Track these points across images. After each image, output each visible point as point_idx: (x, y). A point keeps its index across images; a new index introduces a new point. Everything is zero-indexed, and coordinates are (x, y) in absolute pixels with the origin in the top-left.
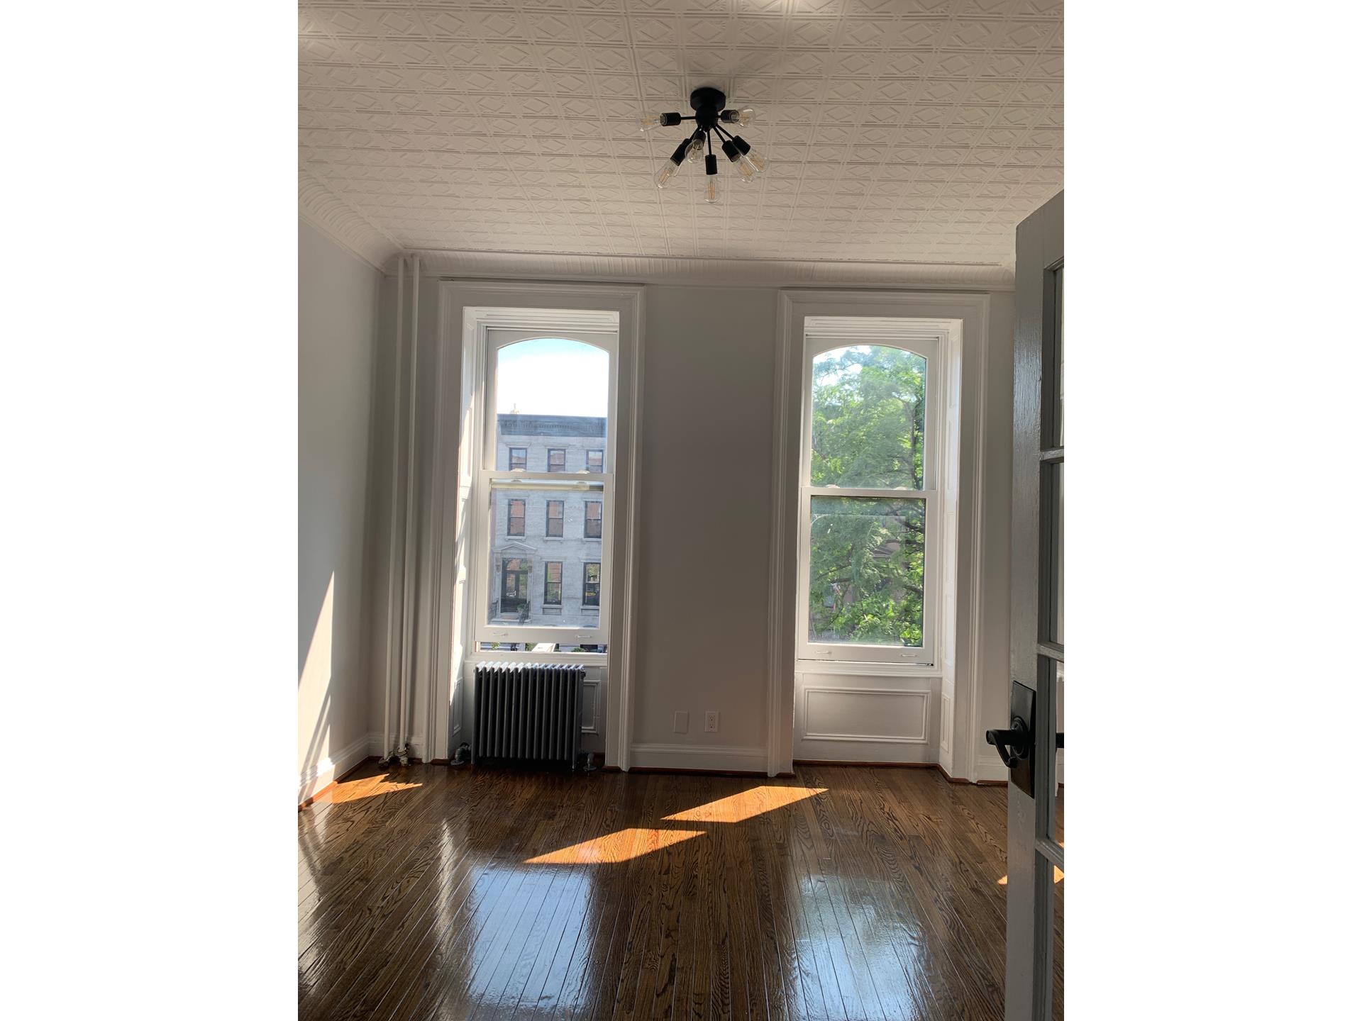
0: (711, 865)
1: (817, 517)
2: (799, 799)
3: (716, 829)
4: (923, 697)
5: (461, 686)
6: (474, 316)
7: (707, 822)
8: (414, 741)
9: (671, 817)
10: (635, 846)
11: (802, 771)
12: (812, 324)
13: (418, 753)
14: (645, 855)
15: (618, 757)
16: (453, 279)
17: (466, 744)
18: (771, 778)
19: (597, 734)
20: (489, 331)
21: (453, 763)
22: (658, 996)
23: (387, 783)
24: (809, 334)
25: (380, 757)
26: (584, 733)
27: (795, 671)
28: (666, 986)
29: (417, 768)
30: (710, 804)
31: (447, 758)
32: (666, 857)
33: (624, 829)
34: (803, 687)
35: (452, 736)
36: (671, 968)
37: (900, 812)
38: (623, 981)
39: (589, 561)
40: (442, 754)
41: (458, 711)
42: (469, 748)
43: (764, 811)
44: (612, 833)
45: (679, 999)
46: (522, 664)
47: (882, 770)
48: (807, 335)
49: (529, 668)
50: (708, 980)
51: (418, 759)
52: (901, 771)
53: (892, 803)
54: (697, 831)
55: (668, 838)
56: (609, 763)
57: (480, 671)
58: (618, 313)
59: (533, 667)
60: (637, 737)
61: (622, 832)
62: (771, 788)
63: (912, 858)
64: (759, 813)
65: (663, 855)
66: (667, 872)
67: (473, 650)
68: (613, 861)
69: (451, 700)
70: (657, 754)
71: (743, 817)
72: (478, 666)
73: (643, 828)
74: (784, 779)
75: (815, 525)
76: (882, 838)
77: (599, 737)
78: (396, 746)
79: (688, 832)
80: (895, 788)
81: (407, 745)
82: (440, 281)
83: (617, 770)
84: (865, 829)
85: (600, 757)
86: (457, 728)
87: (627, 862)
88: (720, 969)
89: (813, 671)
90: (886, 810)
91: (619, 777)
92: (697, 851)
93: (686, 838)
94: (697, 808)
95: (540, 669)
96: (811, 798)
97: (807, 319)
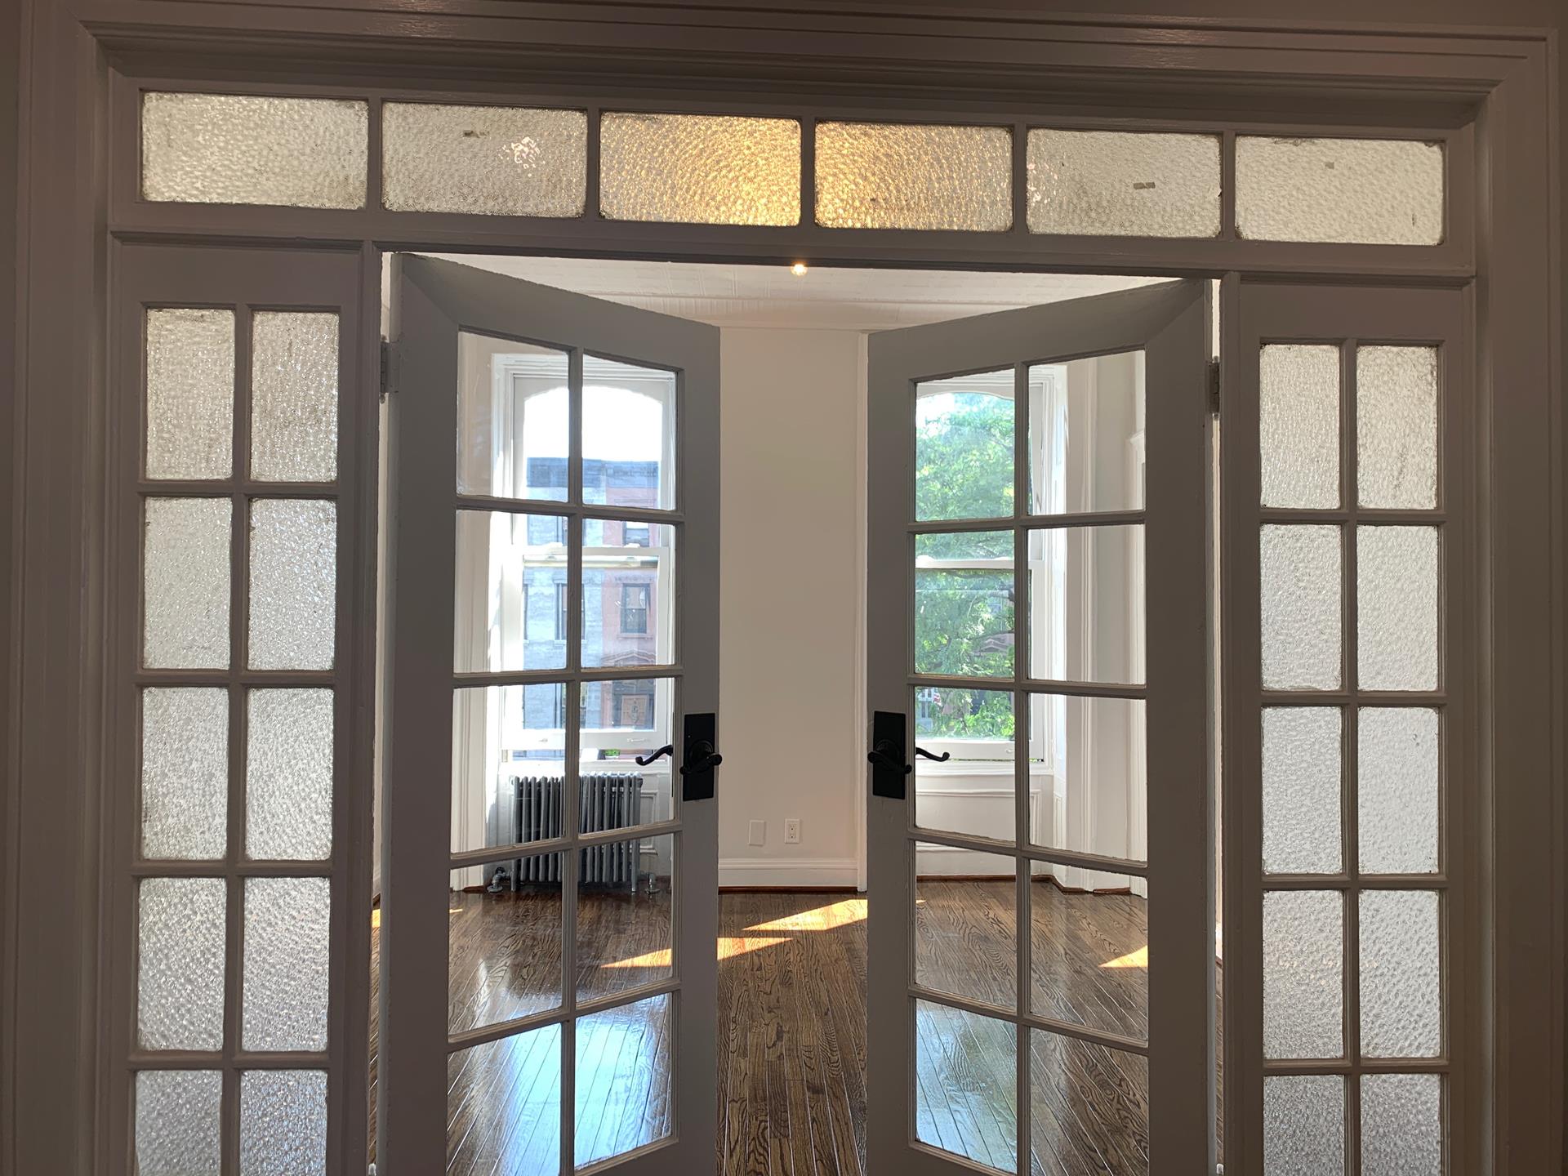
0: (805, 963)
3: (807, 938)
6: (502, 363)
7: (795, 931)
9: (755, 928)
17: (505, 870)
18: (860, 893)
20: (516, 378)
21: (490, 889)
22: (769, 1048)
28: (775, 1042)
30: (795, 916)
31: (482, 884)
32: (755, 958)
36: (778, 1032)
40: (477, 882)
42: (508, 875)
43: (857, 919)
45: (790, 1049)
50: (815, 1038)
54: (785, 938)
55: (751, 944)
57: (520, 780)
65: (751, 957)
69: (487, 815)
72: (518, 775)
79: (776, 939)
84: (967, 932)
88: (825, 1031)
92: (789, 953)
93: (773, 943)
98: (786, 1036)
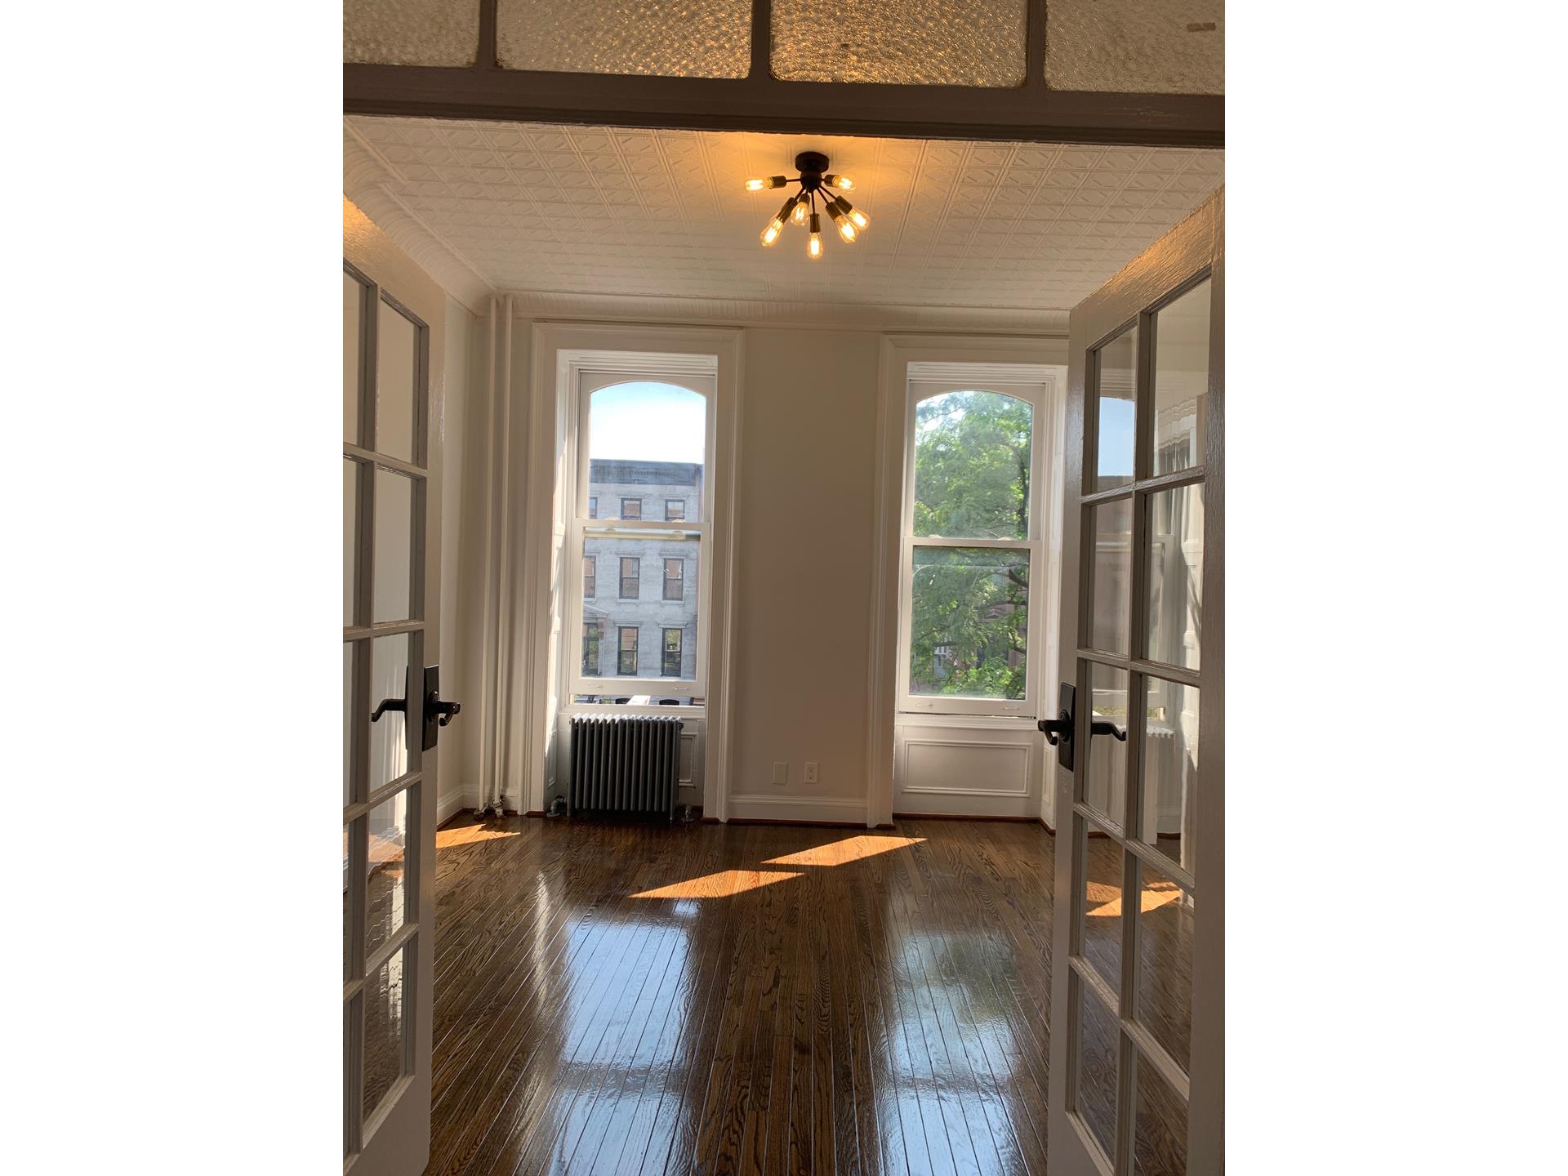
0: (811, 899)
1: (919, 567)
2: (898, 846)
3: (816, 873)
4: (1025, 750)
5: (556, 737)
6: (567, 358)
7: (807, 866)
8: (509, 793)
9: (772, 861)
10: (737, 885)
11: (901, 823)
12: (916, 370)
13: (513, 805)
14: (747, 891)
15: (717, 808)
16: (545, 320)
17: (561, 797)
18: (870, 829)
19: (695, 788)
20: (581, 374)
21: (548, 815)
22: (764, 995)
23: (485, 831)
24: (912, 379)
25: (475, 809)
26: (681, 787)
27: (895, 724)
28: (771, 988)
29: (512, 820)
30: (810, 850)
31: (542, 810)
32: (767, 893)
33: (725, 870)
34: (903, 740)
35: (547, 789)
36: (775, 977)
37: (999, 859)
38: (731, 985)
39: (669, 627)
40: (538, 806)
41: (553, 764)
42: (565, 801)
43: (863, 856)
44: (714, 873)
45: (784, 998)
46: (618, 715)
47: (981, 823)
48: (910, 380)
49: (626, 719)
50: (810, 985)
51: (513, 811)
52: (1003, 824)
53: (990, 850)
54: (797, 872)
55: (767, 878)
56: (707, 814)
57: (576, 722)
58: (716, 357)
59: (630, 718)
60: (735, 788)
61: (724, 873)
62: (870, 838)
63: (1006, 895)
64: (858, 858)
65: (764, 892)
66: (769, 905)
67: (567, 703)
68: (717, 896)
69: (546, 751)
70: (757, 804)
71: (842, 861)
72: (574, 717)
73: (743, 870)
74: (883, 830)
75: (917, 576)
76: (978, 880)
77: (698, 789)
78: (491, 798)
79: (789, 874)
80: (995, 840)
81: (502, 797)
82: (533, 323)
83: (715, 822)
84: (963, 872)
85: (699, 810)
86: (552, 781)
87: (730, 897)
88: (820, 977)
89: (913, 724)
90: (985, 856)
91: (719, 827)
92: (798, 889)
93: (786, 878)
94: (797, 854)
95: (637, 720)
96: (910, 846)
97: (911, 366)
98: (782, 982)
